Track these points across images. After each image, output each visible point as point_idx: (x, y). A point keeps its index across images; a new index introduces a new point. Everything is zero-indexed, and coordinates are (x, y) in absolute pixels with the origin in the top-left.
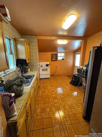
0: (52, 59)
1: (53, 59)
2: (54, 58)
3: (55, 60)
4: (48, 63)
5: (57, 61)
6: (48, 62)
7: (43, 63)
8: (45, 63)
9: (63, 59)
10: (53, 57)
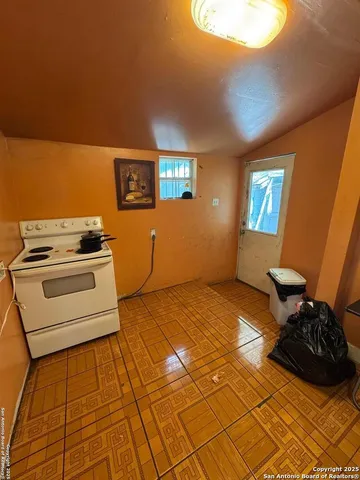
0: (120, 198)
1: (130, 197)
2: (133, 186)
3: (143, 201)
4: (96, 224)
5: (152, 206)
6: (98, 220)
7: (50, 226)
8: (68, 222)
9: (187, 196)
10: (129, 179)
